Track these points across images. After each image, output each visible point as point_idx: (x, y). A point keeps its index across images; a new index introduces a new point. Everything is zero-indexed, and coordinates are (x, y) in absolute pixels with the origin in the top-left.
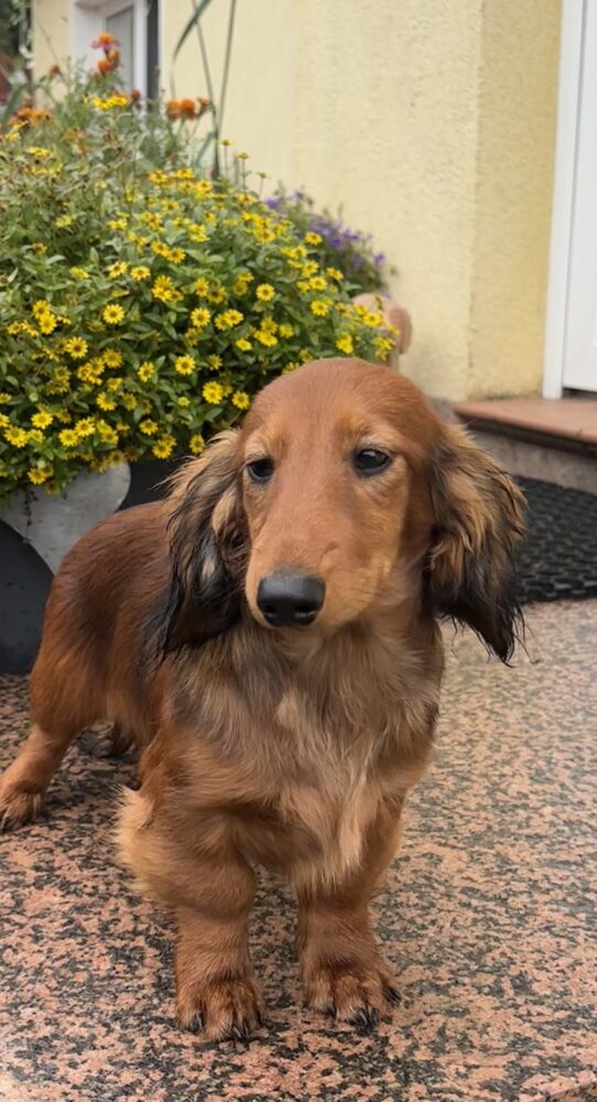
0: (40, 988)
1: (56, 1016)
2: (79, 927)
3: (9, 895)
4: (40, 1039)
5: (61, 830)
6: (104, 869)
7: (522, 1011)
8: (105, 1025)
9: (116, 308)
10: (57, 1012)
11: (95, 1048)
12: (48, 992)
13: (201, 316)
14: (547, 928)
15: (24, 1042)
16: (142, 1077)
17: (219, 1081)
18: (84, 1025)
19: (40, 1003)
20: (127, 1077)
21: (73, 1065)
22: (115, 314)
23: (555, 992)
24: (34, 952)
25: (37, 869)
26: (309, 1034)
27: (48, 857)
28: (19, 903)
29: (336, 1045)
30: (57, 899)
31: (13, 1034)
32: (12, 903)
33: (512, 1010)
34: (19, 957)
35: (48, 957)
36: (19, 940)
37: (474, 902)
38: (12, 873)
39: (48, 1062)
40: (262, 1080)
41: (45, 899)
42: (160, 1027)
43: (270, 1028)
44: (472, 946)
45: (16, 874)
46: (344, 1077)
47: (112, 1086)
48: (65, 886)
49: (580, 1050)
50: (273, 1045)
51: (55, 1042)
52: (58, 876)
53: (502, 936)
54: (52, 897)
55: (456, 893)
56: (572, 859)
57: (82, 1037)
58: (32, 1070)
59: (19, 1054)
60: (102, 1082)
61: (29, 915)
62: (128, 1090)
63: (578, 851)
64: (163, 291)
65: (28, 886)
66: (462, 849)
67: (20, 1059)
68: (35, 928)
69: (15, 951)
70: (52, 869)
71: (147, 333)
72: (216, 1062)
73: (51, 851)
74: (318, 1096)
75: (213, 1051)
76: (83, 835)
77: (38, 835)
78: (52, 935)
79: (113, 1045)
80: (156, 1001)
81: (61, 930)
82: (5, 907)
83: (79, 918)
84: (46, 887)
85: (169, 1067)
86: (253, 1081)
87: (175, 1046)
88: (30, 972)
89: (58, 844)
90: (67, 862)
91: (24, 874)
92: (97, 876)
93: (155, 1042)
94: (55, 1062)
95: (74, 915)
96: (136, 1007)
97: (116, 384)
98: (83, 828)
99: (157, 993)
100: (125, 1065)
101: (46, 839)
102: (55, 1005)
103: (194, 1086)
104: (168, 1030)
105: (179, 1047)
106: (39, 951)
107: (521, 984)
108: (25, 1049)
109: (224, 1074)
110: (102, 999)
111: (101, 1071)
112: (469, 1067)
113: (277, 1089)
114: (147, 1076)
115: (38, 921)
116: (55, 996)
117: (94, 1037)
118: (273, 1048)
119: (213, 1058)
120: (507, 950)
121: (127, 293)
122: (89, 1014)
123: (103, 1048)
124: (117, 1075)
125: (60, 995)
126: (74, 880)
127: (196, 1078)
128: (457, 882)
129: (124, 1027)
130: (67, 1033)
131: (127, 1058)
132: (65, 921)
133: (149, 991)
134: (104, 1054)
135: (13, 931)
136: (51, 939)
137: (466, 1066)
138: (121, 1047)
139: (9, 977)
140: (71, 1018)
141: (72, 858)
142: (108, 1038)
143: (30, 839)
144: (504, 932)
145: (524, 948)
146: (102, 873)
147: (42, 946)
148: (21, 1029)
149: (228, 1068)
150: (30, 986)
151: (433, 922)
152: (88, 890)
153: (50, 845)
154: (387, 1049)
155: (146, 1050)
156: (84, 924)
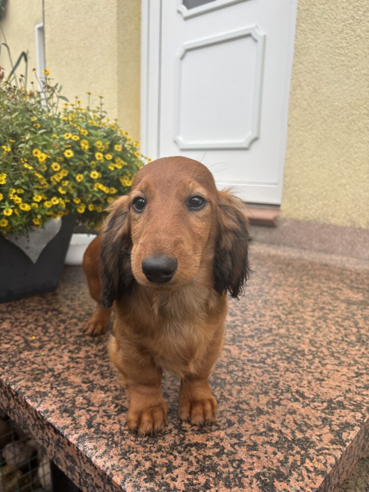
0: (128, 442)
1: (146, 455)
2: (122, 407)
3: (81, 398)
4: (148, 470)
5: (81, 363)
6: (113, 378)
7: (312, 405)
8: (171, 454)
9: (70, 151)
10: (145, 452)
11: (176, 468)
12: (133, 443)
13: (99, 156)
14: (288, 370)
15: (144, 473)
16: (208, 478)
17: (239, 471)
18: (162, 456)
19: (135, 450)
20: (202, 479)
21: (174, 479)
22: (69, 154)
23: (314, 395)
24: (113, 424)
25: (84, 382)
26: (252, 436)
27: (84, 376)
28: (89, 401)
29: (266, 439)
30: (103, 396)
31: (135, 470)
32: (85, 401)
33: (308, 407)
34: (108, 427)
35: (121, 425)
36: (102, 420)
37: (256, 365)
38: (75, 387)
39: (162, 481)
40: (255, 464)
41: (98, 396)
42: (194, 448)
43: (235, 437)
44: (271, 382)
45: (77, 386)
46: (282, 453)
47: (199, 486)
48: (102, 388)
49: (345, 418)
50: (244, 446)
51: (157, 469)
52: (96, 384)
53: (277, 376)
55: (246, 362)
56: (270, 342)
57: (166, 463)
58: (158, 488)
59: (146, 481)
60: (193, 486)
61: (97, 405)
62: (207, 486)
63: (268, 339)
64: (85, 145)
65: (87, 392)
66: (233, 345)
67: (148, 484)
68: (104, 411)
69: (104, 425)
70: (91, 382)
71: (79, 163)
72: (230, 461)
73: (85, 374)
74: (281, 465)
75: (224, 455)
76: (92, 364)
77: (73, 367)
78: (114, 413)
79: (182, 464)
80: (182, 436)
81: (116, 410)
82: (84, 404)
83: (120, 402)
84: (95, 390)
85: (213, 468)
86: (252, 466)
87: (207, 457)
88: (118, 434)
89: (85, 370)
90: (94, 377)
91: (80, 386)
92: (111, 381)
93: (198, 457)
94: (165, 480)
95: (116, 401)
96: (177, 441)
97: (66, 183)
98: (90, 361)
99: (179, 431)
100: (195, 473)
101: (79, 368)
102: (141, 449)
103: (232, 476)
104: (198, 450)
105: (210, 457)
106: (115, 423)
107: (302, 395)
108: (146, 477)
109: (239, 466)
110: (159, 441)
111: (188, 479)
112: (319, 436)
113: (264, 467)
114: (209, 476)
115: (103, 408)
116: (137, 444)
117: (171, 462)
118: (245, 447)
119: (227, 459)
120: (284, 382)
121: (70, 146)
122: (159, 450)
123: (180, 467)
124: (197, 479)
125: (140, 444)
126: (104, 385)
127: (229, 471)
128: (243, 358)
129: (180, 452)
130: (158, 462)
131: (193, 469)
132: (114, 405)
133: (175, 431)
134: (182, 469)
135: (96, 415)
136: (115, 415)
137: (317, 436)
138: (186, 464)
139: (110, 439)
140: (154, 454)
141: (95, 375)
142: (177, 460)
143: (72, 370)
144: (275, 374)
145: (287, 379)
146: (113, 379)
147: (114, 420)
148: (136, 466)
149: (237, 462)
150: (123, 442)
151: (250, 375)
152: (113, 388)
153: (83, 371)
154: (285, 435)
155: (198, 462)
156: (123, 405)
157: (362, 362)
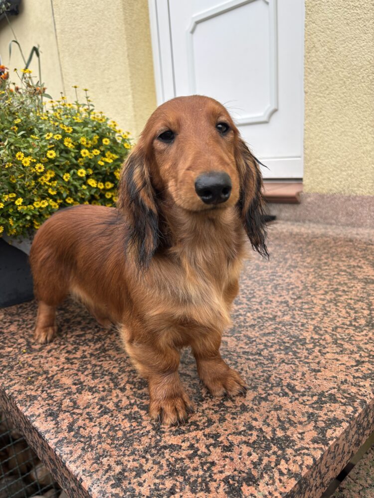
0: (104, 445)
1: (119, 458)
2: (106, 408)
3: (68, 400)
4: (118, 474)
5: (76, 364)
6: (103, 378)
7: (300, 400)
8: (144, 457)
9: (52, 152)
10: (119, 456)
11: (145, 472)
12: (109, 446)
13: (85, 153)
14: (283, 362)
15: (112, 478)
16: (175, 482)
17: (209, 474)
18: (134, 460)
19: (109, 454)
20: (169, 484)
21: (140, 485)
22: (52, 154)
23: (305, 388)
24: (93, 427)
25: (75, 384)
26: (230, 436)
27: (77, 378)
28: (75, 403)
29: (244, 439)
30: (90, 397)
31: (104, 475)
32: (71, 404)
33: (296, 401)
34: (87, 431)
35: (100, 428)
36: (84, 422)
37: (251, 357)
38: (65, 389)
39: (128, 486)
40: (226, 467)
41: (85, 398)
42: (167, 451)
43: (212, 437)
44: (263, 376)
45: (67, 389)
46: (257, 454)
47: (164, 492)
48: (90, 389)
49: (334, 413)
50: (219, 446)
51: (126, 474)
52: (85, 386)
53: (270, 369)
54: (87, 397)
55: (241, 355)
56: (271, 331)
57: (136, 467)
58: (123, 494)
59: (113, 486)
60: (159, 491)
61: (82, 408)
62: (172, 492)
63: (270, 328)
64: (68, 143)
65: (75, 394)
66: (231, 336)
67: (114, 489)
68: (88, 414)
69: (84, 428)
70: (81, 383)
71: (64, 162)
72: (201, 463)
73: (77, 375)
74: (254, 468)
75: (197, 458)
76: (86, 364)
77: (67, 369)
78: (97, 415)
79: (152, 468)
80: (158, 438)
81: (99, 412)
82: (70, 407)
83: (105, 403)
84: (83, 392)
85: (183, 472)
86: (223, 469)
87: (179, 459)
88: (96, 438)
89: (78, 370)
90: (85, 378)
91: (70, 388)
92: (101, 382)
93: (170, 460)
94: (131, 485)
95: (101, 403)
96: (152, 443)
97: (55, 184)
98: (85, 361)
99: (157, 433)
100: (163, 477)
101: (72, 369)
102: (115, 453)
103: (200, 480)
104: (172, 452)
105: (182, 459)
106: (95, 426)
107: (293, 389)
108: (114, 482)
109: (209, 469)
110: (135, 443)
111: (155, 484)
112: (301, 434)
113: (235, 470)
114: (177, 481)
115: (87, 410)
116: (113, 448)
117: (141, 466)
118: (220, 448)
119: (199, 462)
120: (276, 375)
122: (133, 453)
123: (149, 470)
124: (163, 484)
125: (115, 447)
126: (93, 386)
127: (198, 475)
128: (238, 350)
129: (152, 455)
130: (129, 467)
131: (162, 473)
132: (99, 407)
133: (153, 433)
134: (151, 474)
135: (79, 418)
136: (97, 418)
137: (299, 433)
138: (156, 467)
139: (87, 443)
140: (126, 458)
141: (87, 376)
142: (148, 464)
143: (65, 371)
144: (269, 367)
145: (281, 372)
146: (103, 380)
147: (95, 422)
148: (107, 471)
149: (208, 465)
150: (99, 446)
151: (242, 369)
152: (101, 389)
153: (75, 372)
154: (264, 434)
155: (168, 466)
156: (107, 406)
157: (366, 349)
